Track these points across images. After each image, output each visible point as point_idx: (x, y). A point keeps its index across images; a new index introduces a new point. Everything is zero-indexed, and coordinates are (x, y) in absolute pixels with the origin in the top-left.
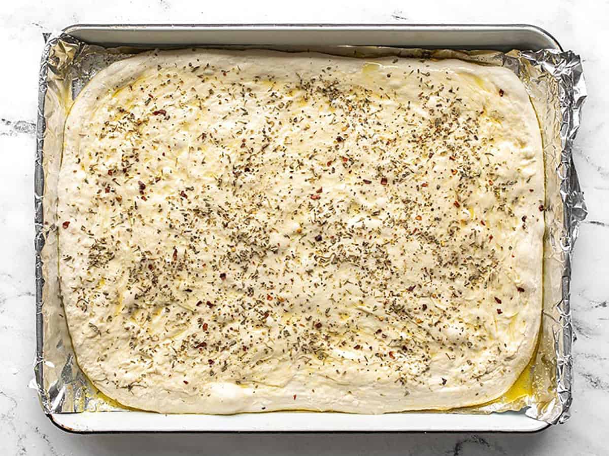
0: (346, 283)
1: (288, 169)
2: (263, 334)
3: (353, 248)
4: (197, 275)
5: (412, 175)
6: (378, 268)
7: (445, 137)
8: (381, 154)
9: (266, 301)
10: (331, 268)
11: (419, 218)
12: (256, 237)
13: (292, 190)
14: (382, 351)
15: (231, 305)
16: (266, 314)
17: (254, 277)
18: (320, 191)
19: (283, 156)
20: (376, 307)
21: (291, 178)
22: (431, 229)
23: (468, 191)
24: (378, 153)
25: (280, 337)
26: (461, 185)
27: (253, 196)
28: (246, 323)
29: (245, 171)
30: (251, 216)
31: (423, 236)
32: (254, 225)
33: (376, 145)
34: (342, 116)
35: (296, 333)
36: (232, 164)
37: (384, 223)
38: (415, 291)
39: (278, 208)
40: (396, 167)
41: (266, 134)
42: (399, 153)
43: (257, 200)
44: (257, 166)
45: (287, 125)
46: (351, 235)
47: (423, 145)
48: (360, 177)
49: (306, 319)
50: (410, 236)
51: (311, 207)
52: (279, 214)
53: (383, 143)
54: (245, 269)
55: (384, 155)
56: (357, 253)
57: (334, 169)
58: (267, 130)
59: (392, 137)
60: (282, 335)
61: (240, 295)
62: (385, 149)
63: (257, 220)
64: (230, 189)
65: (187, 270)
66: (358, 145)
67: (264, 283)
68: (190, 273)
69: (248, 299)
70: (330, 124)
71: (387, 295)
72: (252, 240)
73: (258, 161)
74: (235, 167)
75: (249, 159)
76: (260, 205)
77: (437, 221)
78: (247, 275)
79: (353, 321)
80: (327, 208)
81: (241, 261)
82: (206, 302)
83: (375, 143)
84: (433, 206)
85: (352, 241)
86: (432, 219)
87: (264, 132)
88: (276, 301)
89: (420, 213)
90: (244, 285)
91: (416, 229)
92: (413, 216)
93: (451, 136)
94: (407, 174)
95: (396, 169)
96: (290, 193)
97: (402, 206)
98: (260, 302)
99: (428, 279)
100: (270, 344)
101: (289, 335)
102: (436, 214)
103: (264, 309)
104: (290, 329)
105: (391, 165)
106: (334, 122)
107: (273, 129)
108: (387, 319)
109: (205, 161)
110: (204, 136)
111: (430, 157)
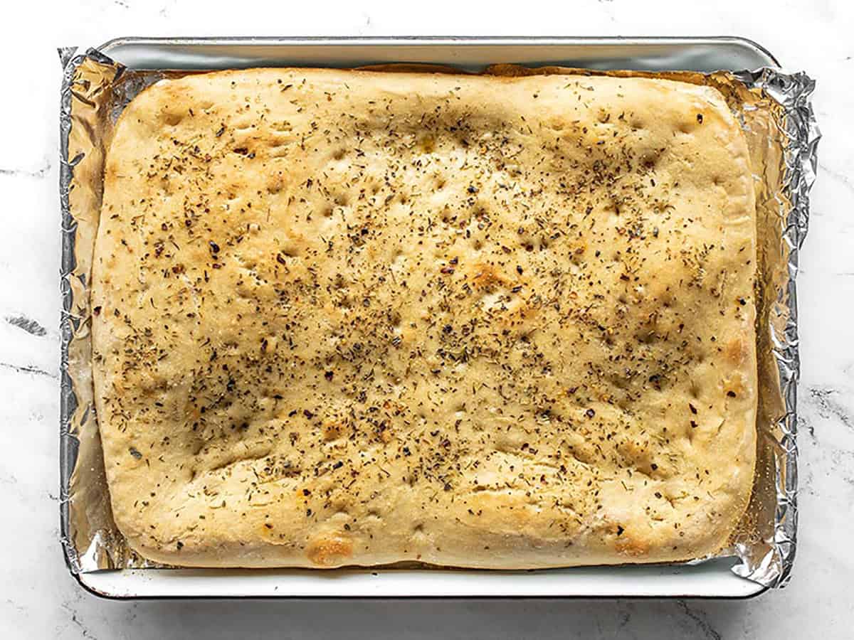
0: (481, 387)
1: (417, 232)
2: (378, 452)
3: (491, 340)
4: (293, 376)
5: (563, 238)
6: (524, 366)
7: (609, 185)
8: (524, 212)
9: (383, 410)
10: (461, 368)
11: (572, 296)
12: (376, 325)
13: (422, 259)
14: (529, 474)
15: (338, 413)
16: (383, 427)
17: (370, 378)
18: (456, 261)
19: (411, 214)
20: (522, 417)
21: (421, 243)
22: (592, 311)
23: (641, 259)
24: (521, 209)
25: (398, 457)
26: (630, 249)
27: (375, 268)
28: (356, 436)
29: (363, 234)
30: (372, 294)
31: (581, 319)
32: (375, 308)
33: (517, 199)
34: (476, 158)
35: (418, 451)
36: (346, 222)
37: (528, 303)
38: (578, 394)
39: (404, 284)
40: (542, 228)
41: (389, 181)
42: (546, 208)
43: (379, 274)
44: (380, 226)
45: (411, 171)
46: (489, 322)
47: (576, 198)
48: (498, 244)
49: (432, 433)
50: (564, 321)
51: (442, 285)
52: (404, 293)
53: (525, 196)
54: (358, 369)
55: (527, 213)
56: (496, 347)
57: (468, 232)
58: (389, 176)
59: (536, 188)
60: (401, 453)
61: (349, 402)
62: (529, 205)
63: (379, 301)
64: (343, 258)
65: (280, 370)
66: (495, 198)
67: (379, 387)
68: (283, 374)
69: (359, 407)
70: (461, 169)
71: (538, 400)
72: (371, 328)
73: (379, 220)
74: (351, 226)
75: (368, 217)
76: (382, 280)
77: (598, 300)
78: (359, 377)
79: (489, 436)
80: (460, 286)
81: (354, 358)
82: (303, 410)
83: (516, 196)
84: (591, 280)
85: (488, 330)
86: (591, 297)
87: (387, 179)
88: (394, 410)
89: (574, 289)
90: (355, 388)
91: (571, 310)
92: (566, 293)
93: (618, 185)
94: (558, 235)
95: (542, 232)
96: (419, 264)
97: (549, 279)
98: (375, 409)
99: (594, 378)
100: (386, 467)
101: (409, 454)
102: (597, 289)
103: (380, 419)
104: (411, 445)
105: (536, 225)
106: (466, 167)
107: (397, 174)
108: (537, 431)
109: (311, 216)
110: (310, 183)
111: (588, 213)
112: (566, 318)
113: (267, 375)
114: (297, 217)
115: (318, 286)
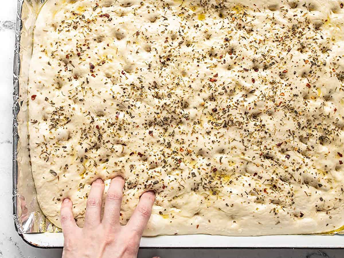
0: (233, 140)
1: (196, 60)
2: (178, 175)
3: (238, 116)
4: (132, 133)
5: (276, 64)
6: (255, 130)
7: (299, 37)
8: (255, 51)
9: (180, 152)
10: (223, 131)
11: (282, 94)
12: (175, 107)
13: (199, 74)
14: (258, 188)
15: (156, 154)
16: (180, 161)
17: (172, 135)
18: (216, 75)
19: (193, 51)
20: (254, 157)
21: (198, 66)
22: (292, 102)
23: (317, 76)
24: (253, 49)
25: (189, 178)
26: (311, 71)
27: (174, 78)
28: (166, 167)
29: (167, 61)
30: (172, 91)
31: (286, 107)
32: (174, 98)
33: (252, 44)
34: (228, 23)
35: (200, 174)
36: (159, 54)
37: (259, 98)
38: (282, 146)
39: (190, 86)
40: (265, 59)
41: (181, 34)
42: (267, 49)
43: (176, 81)
44: (176, 56)
45: (193, 29)
46: (237, 107)
47: (283, 44)
48: (242, 67)
49: (206, 164)
50: (277, 108)
51: (210, 87)
52: (190, 91)
53: (256, 43)
54: (166, 130)
55: (257, 51)
56: (241, 120)
57: (225, 60)
58: (181, 31)
59: (262, 38)
60: (191, 176)
61: (162, 148)
62: (258, 47)
63: (176, 95)
64: (157, 72)
65: (125, 129)
66: (240, 43)
67: (178, 140)
68: (127, 132)
69: (167, 151)
70: (221, 29)
71: (262, 148)
72: (173, 109)
73: (175, 53)
74: (161, 56)
75: (170, 51)
76: (178, 84)
77: (295, 97)
78: (167, 134)
79: (237, 167)
80: (221, 87)
81: (164, 124)
82: (137, 152)
83: (251, 42)
84: (291, 86)
85: (237, 111)
86: (292, 95)
87: (180, 32)
88: (186, 152)
89: (283, 91)
90: (165, 140)
91: (281, 102)
92: (278, 93)
93: (304, 36)
94: (273, 63)
95: (265, 61)
96: (197, 76)
97: (270, 86)
98: (176, 152)
99: (291, 138)
100: (182, 183)
101: (195, 176)
102: (295, 92)
103: (178, 157)
104: (195, 171)
105: (262, 58)
106: (223, 28)
107: (185, 31)
108: (262, 165)
109: (138, 51)
110: (138, 34)
111: (289, 51)
112: (278, 106)
113: (119, 132)
114: (131, 52)
115: (144, 87)
